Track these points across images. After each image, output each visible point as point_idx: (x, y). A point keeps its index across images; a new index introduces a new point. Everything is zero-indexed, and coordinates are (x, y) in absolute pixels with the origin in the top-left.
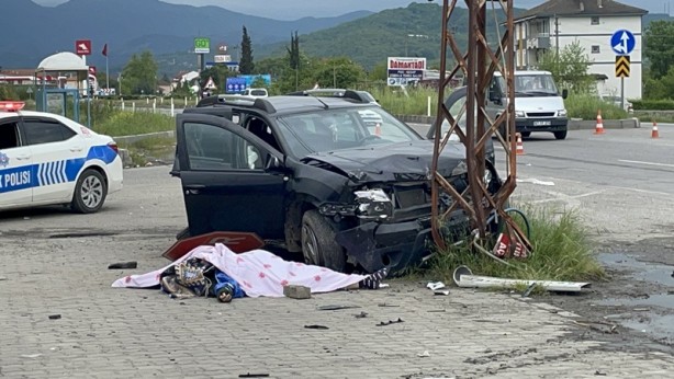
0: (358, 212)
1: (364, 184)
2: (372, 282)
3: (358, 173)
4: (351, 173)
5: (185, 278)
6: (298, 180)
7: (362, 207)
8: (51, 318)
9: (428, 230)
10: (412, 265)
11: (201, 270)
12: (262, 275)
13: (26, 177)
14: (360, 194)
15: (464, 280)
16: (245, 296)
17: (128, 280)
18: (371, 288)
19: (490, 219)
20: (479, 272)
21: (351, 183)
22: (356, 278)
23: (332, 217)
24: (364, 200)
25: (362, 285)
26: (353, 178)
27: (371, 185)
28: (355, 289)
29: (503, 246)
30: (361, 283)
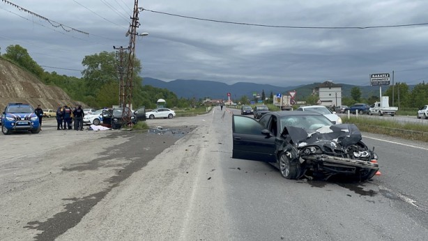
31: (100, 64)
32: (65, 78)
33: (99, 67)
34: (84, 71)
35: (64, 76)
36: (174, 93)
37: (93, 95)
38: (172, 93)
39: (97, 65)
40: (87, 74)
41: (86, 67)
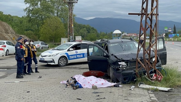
0: (120, 68)
1: (121, 61)
2: (117, 86)
3: (120, 58)
4: (118, 58)
5: (70, 82)
6: (110, 59)
7: (121, 66)
8: (27, 92)
9: (135, 73)
10: (132, 81)
11: (73, 81)
12: (89, 83)
13: (82, 56)
14: (120, 63)
15: (142, 86)
16: (83, 88)
17: (63, 82)
18: (117, 87)
19: (151, 70)
20: (146, 84)
21: (118, 60)
22: (113, 84)
23: (114, 68)
24: (121, 65)
25: (115, 86)
26: (119, 59)
27: (123, 61)
28: (113, 87)
29: (155, 77)
30: (114, 85)
31: (39, 3)
32: (9, 17)
33: (39, 5)
34: (27, 9)
35: (9, 15)
36: (95, 28)
37: (32, 30)
38: (93, 28)
39: (37, 4)
40: (29, 11)
41: (28, 5)
